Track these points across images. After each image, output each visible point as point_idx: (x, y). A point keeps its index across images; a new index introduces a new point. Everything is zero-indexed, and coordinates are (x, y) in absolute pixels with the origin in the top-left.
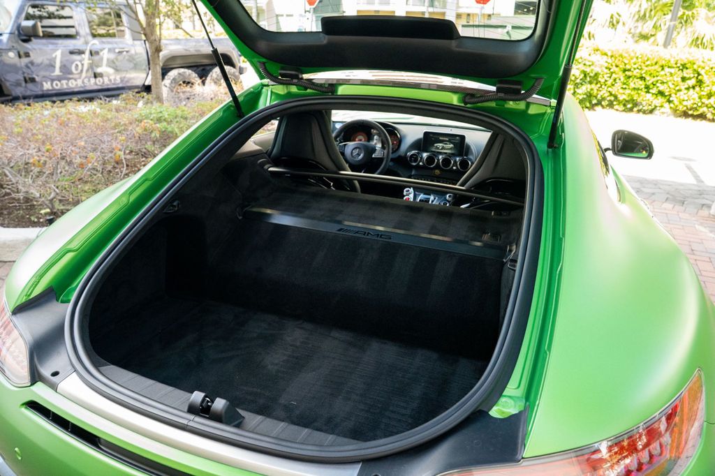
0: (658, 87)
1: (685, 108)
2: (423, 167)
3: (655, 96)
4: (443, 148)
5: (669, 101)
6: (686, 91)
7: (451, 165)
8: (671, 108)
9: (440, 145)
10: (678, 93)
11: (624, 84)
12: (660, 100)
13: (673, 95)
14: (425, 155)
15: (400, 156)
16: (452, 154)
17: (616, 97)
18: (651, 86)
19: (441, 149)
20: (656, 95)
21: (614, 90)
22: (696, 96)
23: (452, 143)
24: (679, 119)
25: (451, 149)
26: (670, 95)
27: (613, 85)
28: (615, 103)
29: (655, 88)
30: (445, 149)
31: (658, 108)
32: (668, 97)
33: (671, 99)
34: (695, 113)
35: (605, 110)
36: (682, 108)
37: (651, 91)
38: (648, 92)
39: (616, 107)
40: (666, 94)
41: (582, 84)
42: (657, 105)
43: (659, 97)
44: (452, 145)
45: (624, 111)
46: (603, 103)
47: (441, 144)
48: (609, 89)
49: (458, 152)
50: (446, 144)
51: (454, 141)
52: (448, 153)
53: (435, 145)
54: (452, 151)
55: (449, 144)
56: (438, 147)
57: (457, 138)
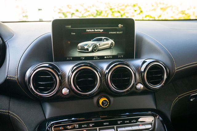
7: (133, 81)
9: (89, 44)
14: (68, 69)
15: (8, 82)
16: (114, 57)
19: (92, 51)
25: (110, 48)
30: (99, 50)
44: (110, 41)
47: (90, 43)
49: (124, 53)
50: (100, 40)
51: (115, 33)
52: (106, 56)
53: (79, 45)
54: (112, 52)
55: (104, 39)
56: (86, 47)
57: (120, 25)
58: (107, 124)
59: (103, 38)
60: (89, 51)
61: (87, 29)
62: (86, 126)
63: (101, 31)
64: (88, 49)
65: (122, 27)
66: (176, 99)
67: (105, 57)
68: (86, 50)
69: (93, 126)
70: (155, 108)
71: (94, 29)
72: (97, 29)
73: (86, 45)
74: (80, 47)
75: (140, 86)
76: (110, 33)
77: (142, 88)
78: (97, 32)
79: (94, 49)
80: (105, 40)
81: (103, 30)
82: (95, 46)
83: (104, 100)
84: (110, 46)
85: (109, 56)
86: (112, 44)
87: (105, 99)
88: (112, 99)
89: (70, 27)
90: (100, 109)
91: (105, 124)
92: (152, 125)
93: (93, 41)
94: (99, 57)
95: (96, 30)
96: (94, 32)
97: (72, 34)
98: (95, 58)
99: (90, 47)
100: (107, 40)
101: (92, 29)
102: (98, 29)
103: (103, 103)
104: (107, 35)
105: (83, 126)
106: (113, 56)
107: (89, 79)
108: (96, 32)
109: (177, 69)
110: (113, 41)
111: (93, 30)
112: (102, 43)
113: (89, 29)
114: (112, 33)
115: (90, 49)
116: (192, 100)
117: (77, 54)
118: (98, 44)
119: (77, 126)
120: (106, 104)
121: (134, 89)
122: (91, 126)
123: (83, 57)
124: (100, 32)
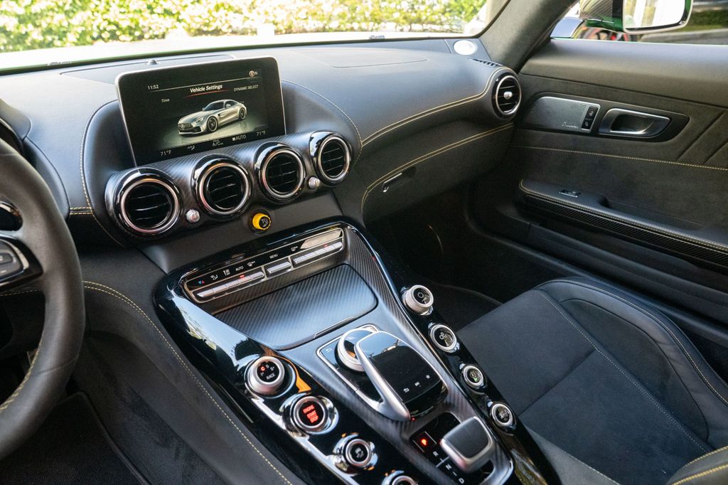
0: (161, 5)
1: (198, 26)
2: (209, 222)
3: (162, 17)
4: (213, 126)
5: (179, 20)
6: (193, 6)
7: (302, 175)
8: (184, 27)
9: (199, 118)
10: (186, 9)
11: (121, 6)
12: (169, 21)
13: (182, 12)
17: (117, 25)
18: (154, 5)
19: (208, 131)
20: (163, 14)
21: (111, 16)
22: (205, 11)
23: (239, 97)
24: (195, 38)
25: (239, 120)
26: (179, 13)
27: (108, 10)
28: (118, 33)
29: (159, 7)
30: (220, 127)
31: (170, 30)
32: (176, 16)
33: (180, 17)
34: (210, 29)
35: (108, 43)
36: (195, 26)
37: (155, 11)
38: (152, 13)
39: (122, 37)
40: (174, 12)
41: (74, 12)
42: (168, 27)
43: (167, 17)
44: (239, 107)
45: (133, 40)
46: (103, 35)
47: (200, 114)
48: (105, 16)
49: (264, 125)
50: (220, 106)
51: (245, 88)
52: (235, 136)
53: (181, 121)
54: (246, 127)
55: (227, 103)
56: (194, 125)
57: (252, 73)
58: (275, 256)
59: (225, 101)
60: (202, 131)
61: (192, 88)
62: (242, 268)
63: (220, 87)
64: (198, 129)
65: (255, 75)
66: (366, 194)
67: (234, 139)
68: (196, 130)
69: (254, 266)
70: (341, 214)
71: (205, 86)
72: (210, 85)
73: (194, 120)
74: (182, 126)
75: (315, 182)
76: (236, 89)
77: (318, 185)
78: (211, 91)
79: (210, 126)
80: (228, 105)
81: (221, 86)
82: (212, 120)
83: (263, 218)
84: (240, 115)
85: (239, 135)
86: (242, 110)
87: (263, 215)
88: (272, 213)
89: (156, 87)
90: (257, 235)
91: (272, 257)
92: (341, 241)
93: (206, 110)
94: (222, 140)
95: (208, 88)
96: (206, 91)
97: (164, 101)
98: (215, 143)
99: (202, 123)
100: (232, 104)
101: (200, 87)
102: (213, 85)
103: (261, 224)
104: (230, 94)
105: (237, 269)
106: (247, 134)
107: (229, 185)
108: (209, 91)
109: (363, 143)
110: (243, 106)
111: (203, 89)
112: (224, 112)
113: (194, 88)
114: (239, 89)
115: (203, 127)
116: (385, 191)
117: (180, 142)
118: (216, 116)
119: (227, 271)
120: (267, 223)
121: (305, 189)
122: (251, 265)
123: (192, 145)
124: (217, 90)
